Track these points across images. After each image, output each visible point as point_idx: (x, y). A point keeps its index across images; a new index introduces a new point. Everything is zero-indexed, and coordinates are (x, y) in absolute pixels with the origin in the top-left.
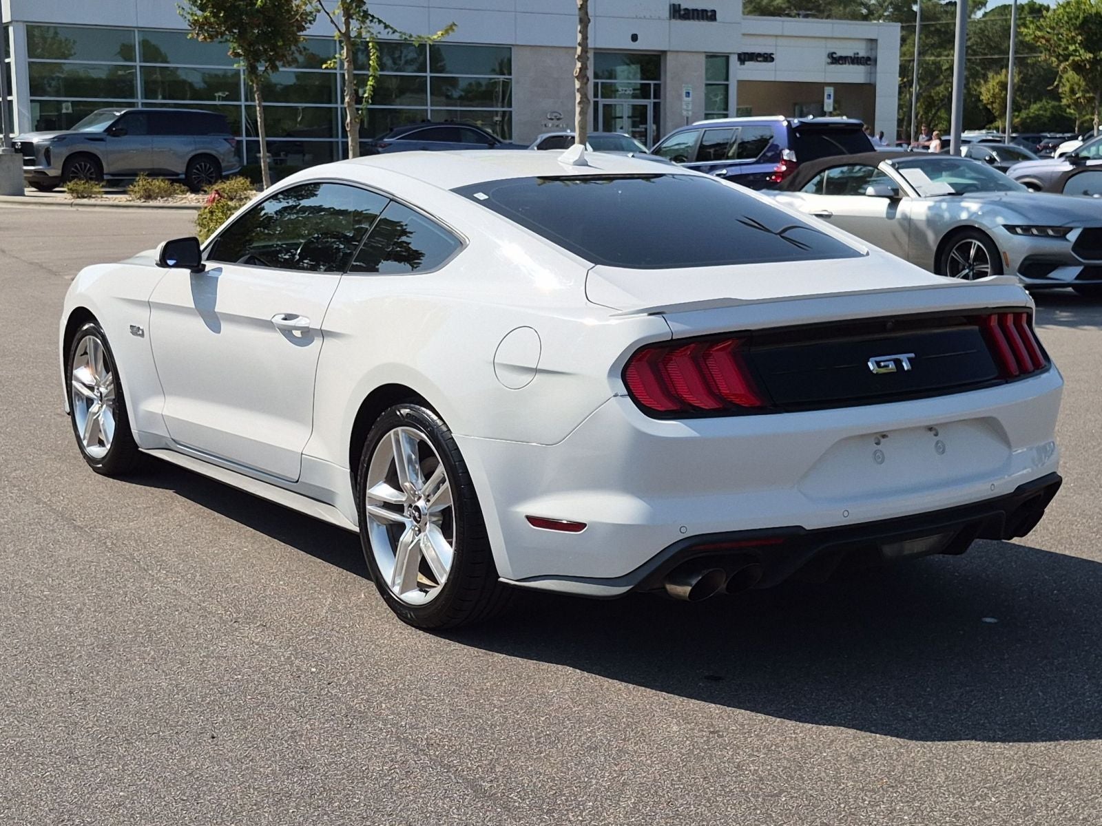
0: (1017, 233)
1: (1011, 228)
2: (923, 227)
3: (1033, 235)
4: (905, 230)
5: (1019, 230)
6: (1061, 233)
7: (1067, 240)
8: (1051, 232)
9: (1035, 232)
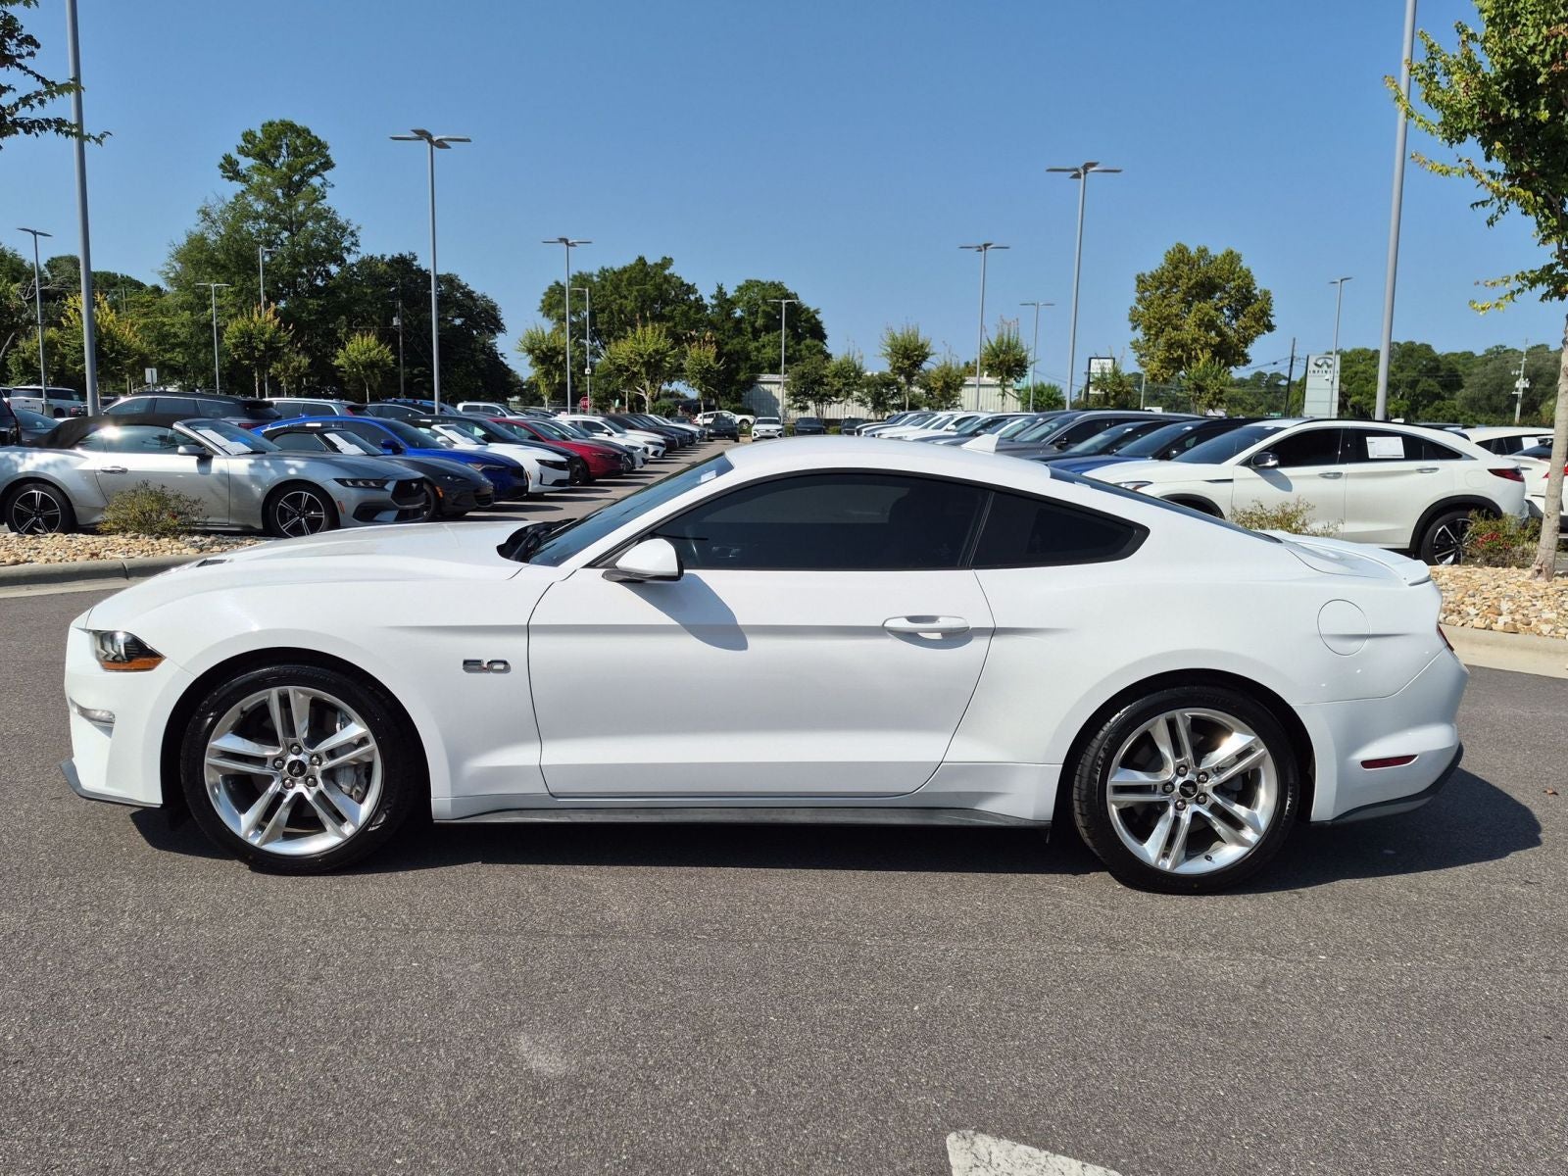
0: (348, 486)
1: (342, 482)
2: (247, 482)
3: (360, 487)
4: (223, 484)
5: (349, 483)
6: (381, 484)
7: (387, 490)
8: (373, 484)
9: (361, 484)
